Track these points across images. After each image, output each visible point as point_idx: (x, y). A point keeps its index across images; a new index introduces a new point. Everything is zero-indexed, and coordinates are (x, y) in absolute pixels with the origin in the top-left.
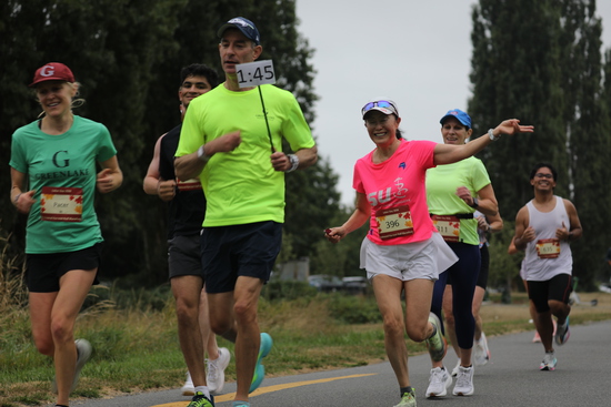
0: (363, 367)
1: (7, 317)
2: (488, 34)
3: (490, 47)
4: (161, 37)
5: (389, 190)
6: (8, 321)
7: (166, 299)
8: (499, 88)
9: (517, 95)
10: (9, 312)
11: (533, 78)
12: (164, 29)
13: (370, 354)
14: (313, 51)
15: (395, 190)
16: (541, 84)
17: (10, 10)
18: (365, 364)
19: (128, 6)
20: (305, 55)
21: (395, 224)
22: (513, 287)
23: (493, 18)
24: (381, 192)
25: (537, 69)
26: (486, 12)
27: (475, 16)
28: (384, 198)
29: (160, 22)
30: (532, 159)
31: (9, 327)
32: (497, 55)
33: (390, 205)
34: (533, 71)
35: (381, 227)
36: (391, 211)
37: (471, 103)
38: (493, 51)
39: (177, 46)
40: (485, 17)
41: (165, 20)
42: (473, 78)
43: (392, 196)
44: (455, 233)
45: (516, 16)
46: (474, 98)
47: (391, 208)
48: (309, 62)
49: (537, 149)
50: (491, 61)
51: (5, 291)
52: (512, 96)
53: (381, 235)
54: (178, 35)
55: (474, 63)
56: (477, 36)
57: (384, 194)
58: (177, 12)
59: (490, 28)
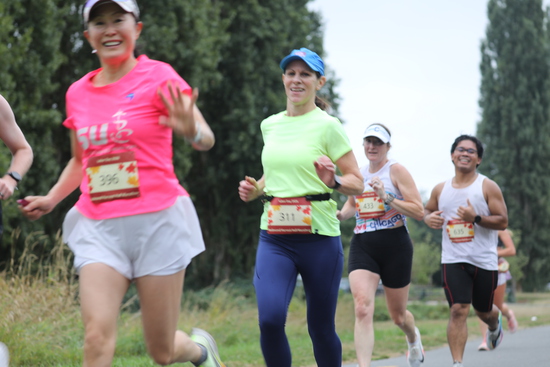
0: (385, 361)
1: (71, 317)
2: (494, 64)
3: (496, 76)
4: (206, 69)
5: (104, 128)
6: (72, 320)
7: (211, 300)
8: (504, 113)
9: (520, 119)
10: (72, 312)
11: (535, 103)
12: (208, 62)
13: (392, 349)
14: (339, 80)
15: (112, 130)
16: (541, 108)
17: (72, 46)
18: (386, 358)
19: (176, 42)
20: (332, 84)
21: (113, 179)
22: (517, 288)
23: (499, 50)
24: (93, 130)
25: (538, 96)
26: (492, 45)
27: (483, 48)
28: (98, 139)
29: (204, 55)
30: (533, 175)
31: (73, 326)
32: (502, 83)
33: (106, 151)
34: (534, 97)
35: (92, 184)
36: (108, 159)
37: (479, 126)
38: (499, 80)
39: (219, 76)
40: (491, 48)
41: (210, 54)
42: (481, 104)
43: (108, 138)
44: (306, 221)
45: (519, 49)
46: (483, 122)
47: (109, 155)
48: (336, 90)
49: (538, 166)
50: (497, 89)
51: (69, 294)
52: (515, 119)
53: (93, 195)
54: (221, 67)
55: (482, 90)
56: (485, 66)
57: (98, 133)
58: (219, 47)
59: (496, 59)
